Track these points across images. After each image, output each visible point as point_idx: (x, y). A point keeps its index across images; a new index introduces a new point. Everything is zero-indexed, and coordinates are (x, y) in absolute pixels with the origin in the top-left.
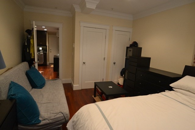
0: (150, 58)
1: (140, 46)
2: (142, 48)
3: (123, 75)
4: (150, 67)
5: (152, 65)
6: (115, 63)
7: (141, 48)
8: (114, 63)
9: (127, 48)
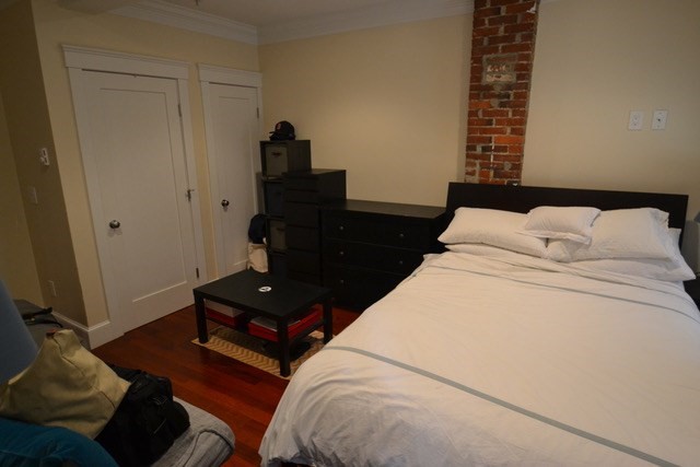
0: (343, 172)
1: (301, 135)
2: (309, 141)
3: (264, 240)
4: (348, 197)
5: (354, 192)
6: (228, 204)
7: (307, 143)
8: (225, 204)
9: (263, 144)
